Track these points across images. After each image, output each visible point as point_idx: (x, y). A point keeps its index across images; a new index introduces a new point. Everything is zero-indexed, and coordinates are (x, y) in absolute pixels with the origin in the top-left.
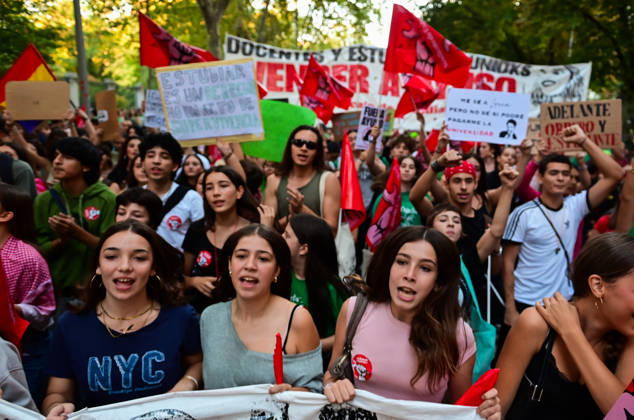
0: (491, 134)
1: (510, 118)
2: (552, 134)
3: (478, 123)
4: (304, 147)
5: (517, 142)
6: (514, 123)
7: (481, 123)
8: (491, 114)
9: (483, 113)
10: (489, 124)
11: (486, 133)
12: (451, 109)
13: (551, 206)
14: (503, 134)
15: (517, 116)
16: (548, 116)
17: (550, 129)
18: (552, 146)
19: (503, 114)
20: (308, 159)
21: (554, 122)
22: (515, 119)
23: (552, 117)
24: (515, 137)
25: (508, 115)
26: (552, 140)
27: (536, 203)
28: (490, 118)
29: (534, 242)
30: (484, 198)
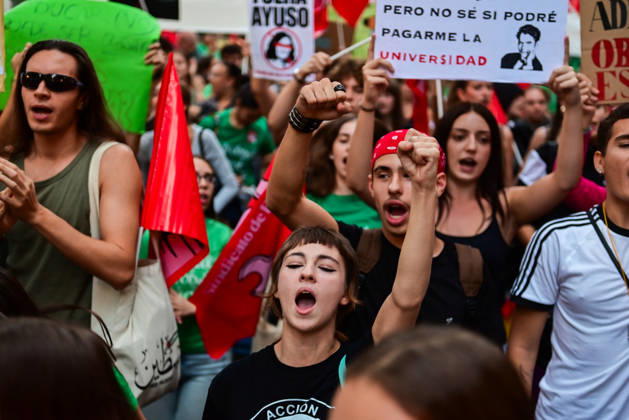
0: (483, 61)
1: (524, 23)
2: (608, 64)
3: (451, 37)
4: (41, 89)
5: (543, 77)
6: (535, 33)
7: (459, 38)
8: (479, 15)
9: (461, 14)
10: (477, 39)
11: (471, 61)
12: (387, 8)
13: (620, 224)
14: (509, 61)
15: (541, 17)
16: (599, 24)
17: (603, 52)
18: (609, 93)
19: (507, 15)
20: (54, 116)
21: (611, 36)
22: (535, 23)
23: (607, 27)
24: (537, 66)
25: (518, 16)
26: (608, 78)
27: (590, 217)
28: (478, 25)
29: (577, 308)
30: (496, 206)
